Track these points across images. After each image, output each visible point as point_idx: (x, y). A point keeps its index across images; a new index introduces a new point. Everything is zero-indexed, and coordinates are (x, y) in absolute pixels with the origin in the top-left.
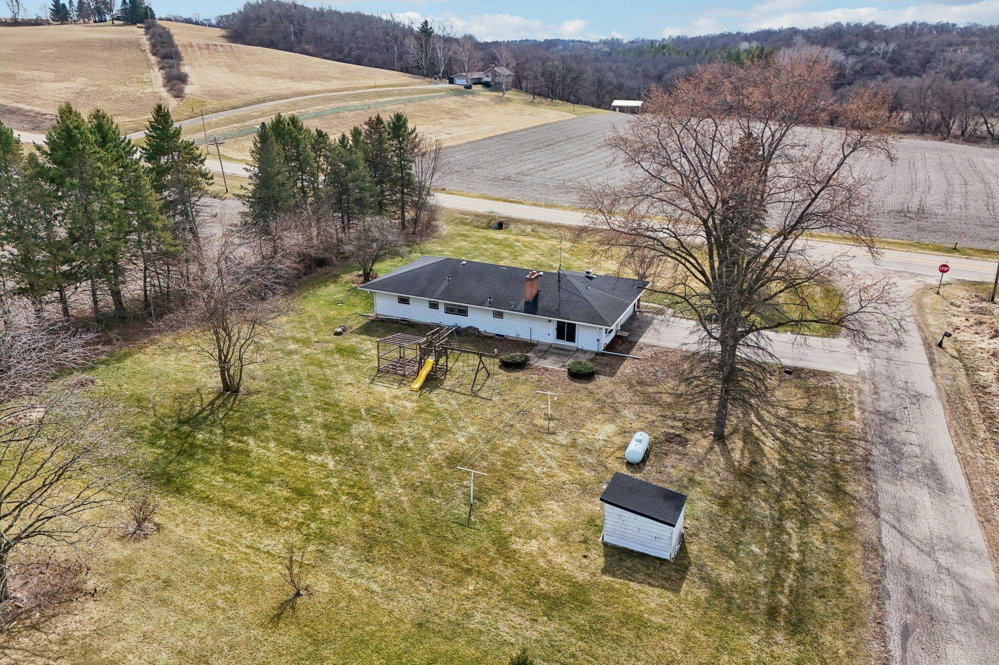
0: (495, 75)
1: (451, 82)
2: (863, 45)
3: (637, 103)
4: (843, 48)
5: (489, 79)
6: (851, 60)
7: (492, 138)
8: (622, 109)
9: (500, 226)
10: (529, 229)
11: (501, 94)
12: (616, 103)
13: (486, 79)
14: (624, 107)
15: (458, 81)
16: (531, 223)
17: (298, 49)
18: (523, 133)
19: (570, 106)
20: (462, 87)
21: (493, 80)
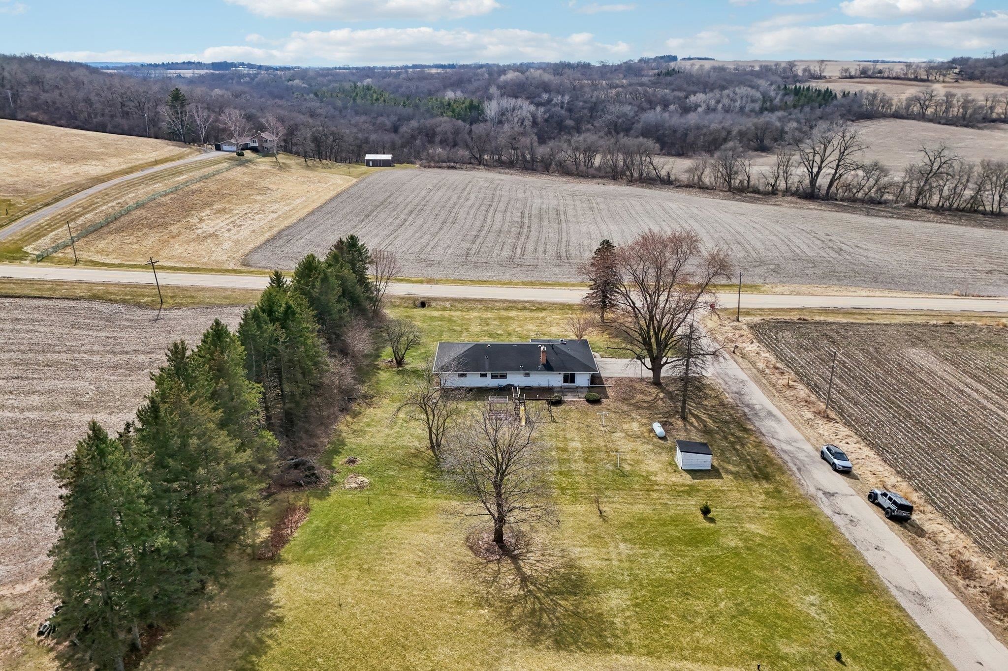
0: (262, 140)
1: (218, 148)
2: (545, 96)
3: (389, 157)
4: (532, 98)
5: (257, 145)
6: (542, 110)
7: (313, 213)
8: (376, 163)
9: (423, 305)
10: (448, 305)
11: (274, 159)
12: (368, 157)
13: (252, 145)
14: (376, 161)
15: (225, 147)
16: (446, 300)
17: (23, 116)
18: (333, 204)
19: (343, 167)
20: (235, 154)
21: (260, 145)
